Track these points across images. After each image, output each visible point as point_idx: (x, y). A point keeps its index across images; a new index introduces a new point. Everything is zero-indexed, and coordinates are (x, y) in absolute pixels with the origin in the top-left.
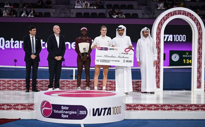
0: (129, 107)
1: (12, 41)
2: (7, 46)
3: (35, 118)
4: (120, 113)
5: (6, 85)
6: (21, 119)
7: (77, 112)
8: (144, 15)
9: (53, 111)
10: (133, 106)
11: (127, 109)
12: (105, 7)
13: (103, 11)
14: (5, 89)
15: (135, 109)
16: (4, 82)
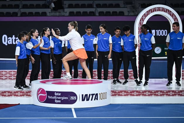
0: (114, 94)
1: (14, 38)
2: (10, 42)
3: (32, 104)
4: (106, 99)
5: (8, 75)
6: (20, 104)
7: (68, 98)
8: (129, 12)
9: (48, 97)
10: (118, 93)
11: (113, 95)
12: (95, 6)
13: (92, 10)
14: (7, 79)
15: (119, 95)
16: (6, 73)
